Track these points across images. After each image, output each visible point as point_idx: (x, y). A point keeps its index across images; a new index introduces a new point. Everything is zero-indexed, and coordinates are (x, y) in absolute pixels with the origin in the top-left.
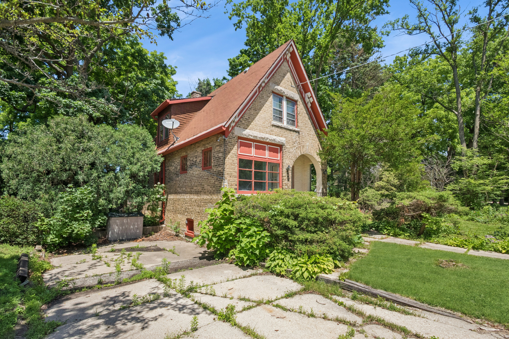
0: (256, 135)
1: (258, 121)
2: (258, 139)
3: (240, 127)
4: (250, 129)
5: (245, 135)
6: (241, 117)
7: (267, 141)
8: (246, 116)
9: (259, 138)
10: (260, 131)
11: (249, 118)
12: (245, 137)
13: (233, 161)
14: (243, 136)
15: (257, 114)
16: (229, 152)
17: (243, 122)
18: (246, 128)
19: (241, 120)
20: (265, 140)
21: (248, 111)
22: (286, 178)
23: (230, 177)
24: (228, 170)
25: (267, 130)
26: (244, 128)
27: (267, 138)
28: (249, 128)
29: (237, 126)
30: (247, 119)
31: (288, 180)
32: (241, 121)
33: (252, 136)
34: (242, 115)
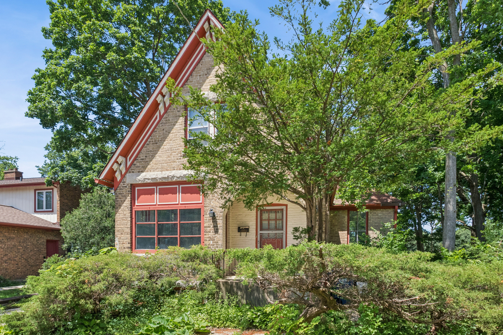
0: (154, 177)
1: (160, 157)
2: (159, 181)
3: (133, 172)
4: (147, 171)
5: (140, 180)
6: (135, 159)
7: (174, 180)
8: (142, 156)
9: (160, 179)
10: (162, 169)
11: (146, 157)
12: (140, 182)
13: (125, 215)
14: (137, 183)
15: (159, 147)
16: (120, 206)
17: (138, 164)
18: (142, 172)
19: (135, 163)
20: (170, 180)
21: (144, 149)
22: (212, 228)
23: (122, 234)
24: (119, 226)
25: (174, 165)
26: (139, 172)
27: (173, 177)
28: (147, 169)
29: (130, 172)
30: (143, 159)
31: (216, 231)
32: (135, 165)
33: (149, 179)
34: (137, 156)
